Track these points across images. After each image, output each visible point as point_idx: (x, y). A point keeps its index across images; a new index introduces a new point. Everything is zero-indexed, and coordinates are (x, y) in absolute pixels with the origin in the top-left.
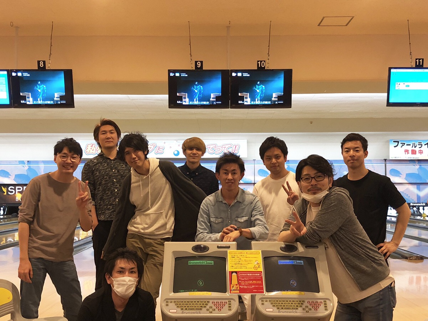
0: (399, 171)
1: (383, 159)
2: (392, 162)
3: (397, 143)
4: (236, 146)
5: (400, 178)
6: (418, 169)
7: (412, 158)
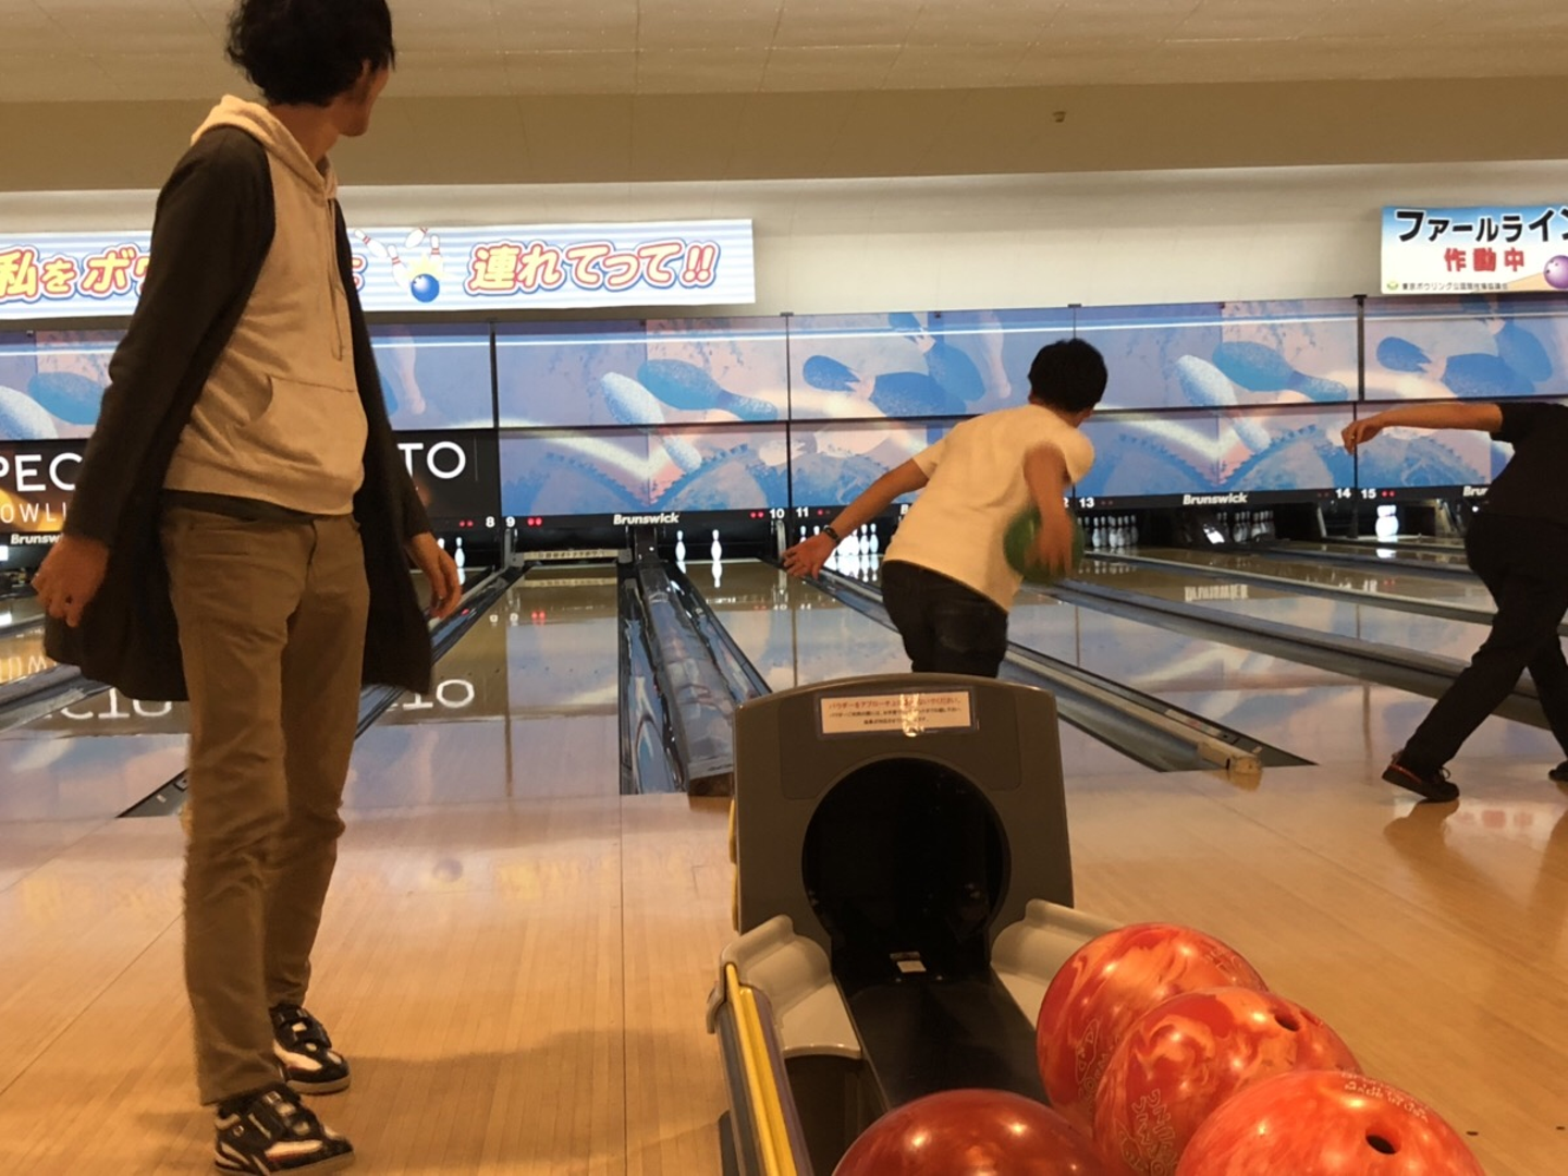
0: (1418, 349)
1: (1351, 295)
2: (1390, 308)
3: (1414, 221)
4: (702, 253)
5: (1420, 377)
6: (1497, 337)
7: (1477, 285)
